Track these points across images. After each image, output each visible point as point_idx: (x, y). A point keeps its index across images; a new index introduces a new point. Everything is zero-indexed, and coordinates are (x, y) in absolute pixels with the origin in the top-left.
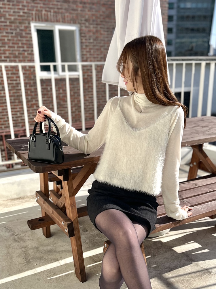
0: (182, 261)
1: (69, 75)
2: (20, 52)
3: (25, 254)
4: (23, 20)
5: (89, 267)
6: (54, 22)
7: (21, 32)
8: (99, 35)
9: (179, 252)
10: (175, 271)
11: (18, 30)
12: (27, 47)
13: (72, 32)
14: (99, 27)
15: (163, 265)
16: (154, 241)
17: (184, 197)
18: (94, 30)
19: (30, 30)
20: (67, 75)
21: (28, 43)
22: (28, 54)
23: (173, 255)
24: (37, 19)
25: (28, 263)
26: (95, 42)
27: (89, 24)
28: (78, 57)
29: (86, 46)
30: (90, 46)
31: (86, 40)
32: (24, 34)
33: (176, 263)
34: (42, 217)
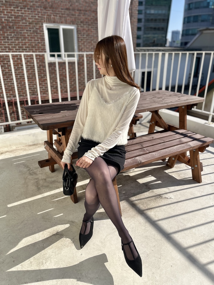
0: (143, 189)
1: (68, 60)
2: (36, 44)
3: (37, 183)
4: (38, 21)
5: (80, 193)
6: (59, 23)
7: (36, 30)
8: (90, 32)
9: (141, 183)
10: (138, 196)
11: (35, 29)
12: (41, 40)
13: (71, 30)
14: (90, 27)
15: (130, 191)
16: (124, 175)
17: (145, 146)
18: (87, 29)
19: (43, 29)
20: (67, 60)
21: (41, 37)
22: (41, 45)
23: (137, 185)
24: (48, 21)
25: (39, 190)
26: (87, 37)
27: (83, 25)
28: (76, 47)
29: (81, 40)
30: (84, 40)
31: (81, 35)
32: (39, 31)
33: (139, 190)
34: (49, 159)
